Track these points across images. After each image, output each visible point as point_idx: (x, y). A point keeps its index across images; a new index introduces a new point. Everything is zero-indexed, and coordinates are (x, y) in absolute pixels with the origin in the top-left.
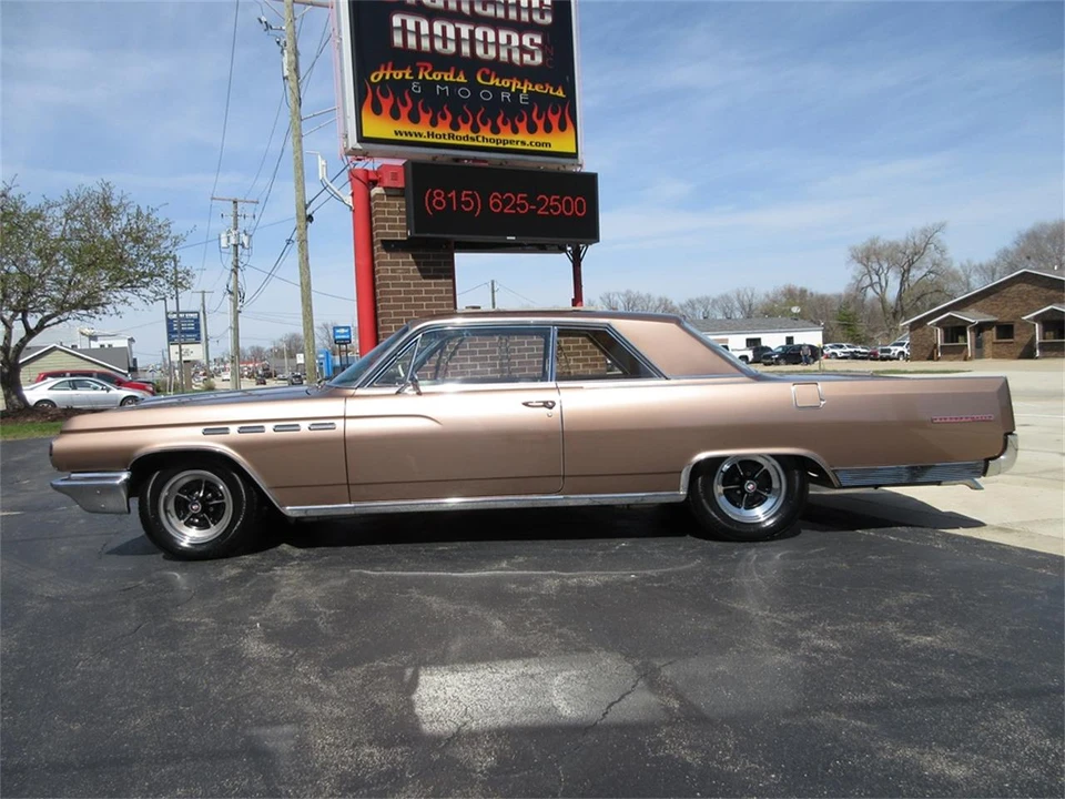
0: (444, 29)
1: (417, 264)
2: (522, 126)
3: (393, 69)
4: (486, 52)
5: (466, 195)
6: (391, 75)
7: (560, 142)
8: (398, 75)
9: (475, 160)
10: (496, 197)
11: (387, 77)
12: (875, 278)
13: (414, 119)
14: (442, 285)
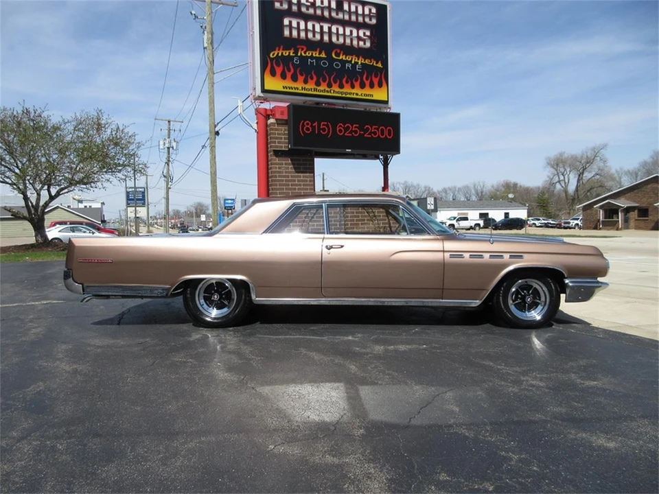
0: (314, 26)
1: (293, 164)
2: (357, 84)
3: (283, 50)
4: (338, 39)
5: (323, 125)
6: (282, 53)
7: (378, 94)
8: (286, 53)
9: (329, 104)
10: (341, 126)
11: (280, 55)
12: (562, 178)
13: (295, 79)
14: (306, 177)
